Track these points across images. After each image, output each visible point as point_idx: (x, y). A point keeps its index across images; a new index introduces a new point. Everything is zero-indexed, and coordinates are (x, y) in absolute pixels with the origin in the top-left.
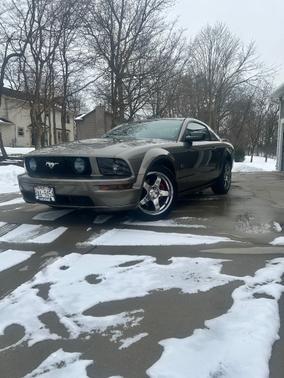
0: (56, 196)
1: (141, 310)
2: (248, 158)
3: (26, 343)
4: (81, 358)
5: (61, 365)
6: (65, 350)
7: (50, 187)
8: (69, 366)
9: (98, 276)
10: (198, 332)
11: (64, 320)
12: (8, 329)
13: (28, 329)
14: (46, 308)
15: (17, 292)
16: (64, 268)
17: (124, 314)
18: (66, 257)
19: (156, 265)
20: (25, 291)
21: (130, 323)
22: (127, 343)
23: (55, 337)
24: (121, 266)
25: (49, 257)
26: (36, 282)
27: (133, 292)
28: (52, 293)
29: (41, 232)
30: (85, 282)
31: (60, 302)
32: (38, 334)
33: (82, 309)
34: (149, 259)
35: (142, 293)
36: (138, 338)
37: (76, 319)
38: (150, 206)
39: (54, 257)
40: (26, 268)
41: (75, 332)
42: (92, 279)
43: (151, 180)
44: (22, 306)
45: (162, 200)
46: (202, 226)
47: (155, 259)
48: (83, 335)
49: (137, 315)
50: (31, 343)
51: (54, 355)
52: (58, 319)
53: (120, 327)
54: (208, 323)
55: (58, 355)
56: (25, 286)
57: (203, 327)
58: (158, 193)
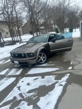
0: (19, 63)
1: (37, 91)
2: (74, 30)
3: (17, 100)
4: (26, 102)
5: (23, 104)
6: (24, 101)
7: (17, 61)
8: (24, 104)
9: (29, 83)
10: (47, 95)
11: (23, 95)
12: (14, 98)
13: (17, 97)
14: (20, 92)
15: (14, 89)
16: (23, 82)
17: (34, 92)
18: (23, 78)
19: (41, 79)
20: (15, 89)
21: (35, 94)
22: (34, 98)
23: (22, 98)
24: (34, 80)
25: (19, 79)
26: (17, 86)
27: (36, 87)
28: (21, 89)
29: (17, 71)
30: (27, 85)
31: (22, 90)
32: (19, 98)
33: (26, 92)
34: (40, 77)
35: (38, 87)
36: (36, 97)
37: (25, 94)
38: (41, 61)
39: (20, 79)
40: (15, 83)
41: (25, 97)
42: (28, 84)
43: (40, 55)
44: (15, 92)
45: (44, 59)
46: (54, 65)
47: (41, 77)
48: (27, 98)
49: (36, 92)
50: (18, 100)
51: (22, 102)
52: (22, 95)
53: (33, 95)
54: (49, 93)
55: (23, 102)
56: (15, 87)
57: (48, 94)
58: (43, 58)
